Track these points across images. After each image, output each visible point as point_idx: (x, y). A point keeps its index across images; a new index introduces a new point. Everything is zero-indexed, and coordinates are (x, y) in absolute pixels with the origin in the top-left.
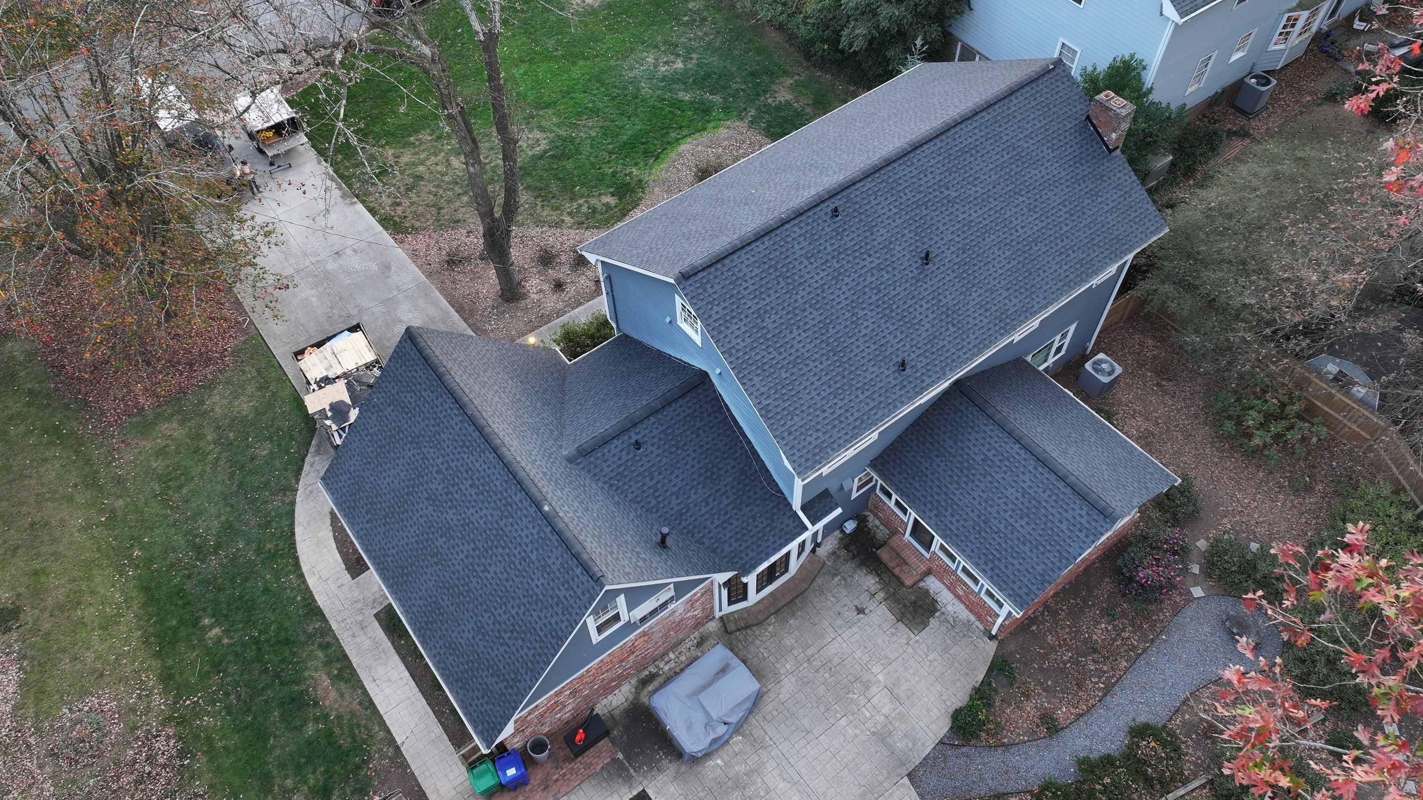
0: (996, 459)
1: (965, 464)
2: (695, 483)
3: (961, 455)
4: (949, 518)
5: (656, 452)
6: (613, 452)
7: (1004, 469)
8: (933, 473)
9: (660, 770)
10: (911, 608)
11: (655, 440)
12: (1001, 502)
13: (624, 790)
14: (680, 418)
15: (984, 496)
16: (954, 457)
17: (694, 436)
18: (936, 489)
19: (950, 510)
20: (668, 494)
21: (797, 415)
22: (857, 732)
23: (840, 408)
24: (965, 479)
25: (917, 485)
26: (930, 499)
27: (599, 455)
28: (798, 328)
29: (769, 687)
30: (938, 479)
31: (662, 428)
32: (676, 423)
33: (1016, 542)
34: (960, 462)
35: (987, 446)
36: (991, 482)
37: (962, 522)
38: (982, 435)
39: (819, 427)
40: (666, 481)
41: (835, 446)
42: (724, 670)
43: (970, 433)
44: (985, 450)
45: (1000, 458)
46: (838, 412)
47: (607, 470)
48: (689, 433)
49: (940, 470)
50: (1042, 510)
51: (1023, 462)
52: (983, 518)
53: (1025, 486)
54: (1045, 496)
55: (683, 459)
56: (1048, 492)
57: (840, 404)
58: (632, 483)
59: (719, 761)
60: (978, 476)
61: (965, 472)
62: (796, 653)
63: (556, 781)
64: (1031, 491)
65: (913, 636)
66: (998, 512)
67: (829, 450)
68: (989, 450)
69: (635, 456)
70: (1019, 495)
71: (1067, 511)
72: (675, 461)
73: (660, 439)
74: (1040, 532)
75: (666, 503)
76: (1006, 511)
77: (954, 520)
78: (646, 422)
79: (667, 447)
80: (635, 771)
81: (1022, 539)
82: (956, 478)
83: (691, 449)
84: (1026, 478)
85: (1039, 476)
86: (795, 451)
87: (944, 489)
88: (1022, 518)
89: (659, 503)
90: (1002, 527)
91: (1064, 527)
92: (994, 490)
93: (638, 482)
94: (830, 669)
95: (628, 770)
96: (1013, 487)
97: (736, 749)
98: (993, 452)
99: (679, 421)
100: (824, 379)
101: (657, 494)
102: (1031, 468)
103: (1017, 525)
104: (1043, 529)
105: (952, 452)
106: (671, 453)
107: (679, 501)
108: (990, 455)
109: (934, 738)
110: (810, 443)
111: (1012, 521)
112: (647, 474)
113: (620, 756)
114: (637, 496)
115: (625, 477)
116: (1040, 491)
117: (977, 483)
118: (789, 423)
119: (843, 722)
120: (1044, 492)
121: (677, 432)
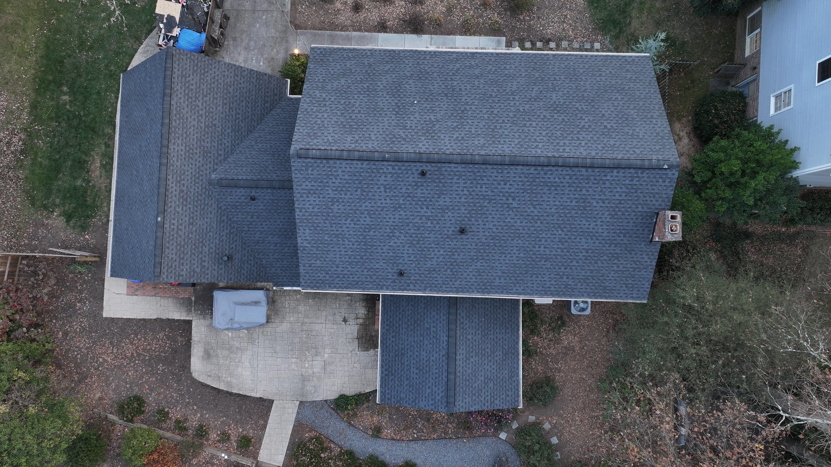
0: (432, 333)
1: (419, 322)
2: (275, 233)
3: (421, 316)
4: (391, 336)
5: (262, 207)
6: (237, 193)
7: (431, 342)
8: (403, 311)
9: (204, 318)
10: (368, 338)
11: (265, 201)
12: (416, 353)
13: (184, 314)
14: (286, 199)
15: (413, 343)
16: (418, 313)
17: (289, 212)
18: (398, 318)
19: (394, 334)
20: (257, 230)
21: (320, 260)
22: (296, 369)
23: (348, 271)
24: (412, 328)
25: (393, 308)
26: (391, 320)
27: (229, 190)
28: (352, 220)
29: (276, 321)
30: (403, 316)
31: (272, 197)
32: (282, 200)
33: (405, 375)
34: (418, 319)
35: (435, 324)
36: (421, 341)
37: (394, 344)
38: (438, 317)
39: (330, 272)
40: (259, 223)
41: (332, 286)
42: (256, 303)
43: (434, 311)
44: (432, 325)
45: (435, 335)
46: (346, 272)
47: (229, 200)
48: (286, 208)
49: (407, 312)
50: (428, 375)
51: (441, 348)
52: (403, 351)
53: (432, 358)
54: (435, 371)
55: (275, 218)
56: (437, 371)
57: (350, 269)
58: (240, 214)
59: (230, 334)
60: (419, 333)
61: (416, 325)
62: (300, 315)
63: (161, 288)
64: (431, 363)
65: (357, 350)
66: (411, 356)
67: (327, 285)
68: (434, 327)
69: (249, 202)
70: (425, 359)
71: (436, 386)
72: (270, 217)
73: (268, 202)
74: (418, 383)
75: (253, 233)
76: (414, 359)
77: (392, 339)
78: (265, 190)
79: (269, 208)
80: (194, 310)
81: (408, 377)
82: (409, 323)
83: (283, 217)
84: (435, 355)
85: (441, 360)
86: (307, 275)
87: (401, 323)
88: (417, 369)
89: (249, 230)
90: (406, 363)
91: (428, 391)
92: (418, 346)
93: (244, 215)
94: (308, 335)
95: (192, 307)
96: (427, 353)
97: (241, 335)
98: (435, 329)
99: (285, 200)
100: (349, 253)
101: (250, 226)
102: (442, 354)
103: (412, 370)
104: (420, 383)
105: (420, 311)
106: (270, 212)
107: (261, 236)
108: (433, 329)
109: (325, 397)
110: (319, 277)
111: (412, 366)
112: (250, 214)
113: (193, 299)
114: (239, 221)
115: (238, 209)
116: (435, 367)
117: (415, 335)
118: (313, 261)
119: (294, 360)
120: (436, 369)
121: (280, 204)
